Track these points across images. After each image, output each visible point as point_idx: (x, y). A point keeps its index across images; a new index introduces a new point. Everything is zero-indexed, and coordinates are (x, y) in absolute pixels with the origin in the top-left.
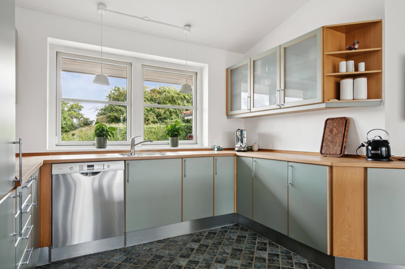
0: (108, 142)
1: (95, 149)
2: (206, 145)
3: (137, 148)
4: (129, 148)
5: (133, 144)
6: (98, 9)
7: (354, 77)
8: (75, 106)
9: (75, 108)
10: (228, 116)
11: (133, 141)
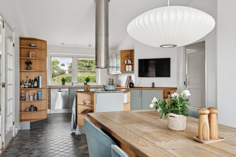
0: (65, 83)
1: (61, 85)
2: (100, 85)
3: (74, 85)
4: (71, 85)
5: (73, 84)
6: (62, 45)
7: (129, 65)
8: (55, 62)
9: (55, 63)
10: (108, 74)
11: (73, 83)
